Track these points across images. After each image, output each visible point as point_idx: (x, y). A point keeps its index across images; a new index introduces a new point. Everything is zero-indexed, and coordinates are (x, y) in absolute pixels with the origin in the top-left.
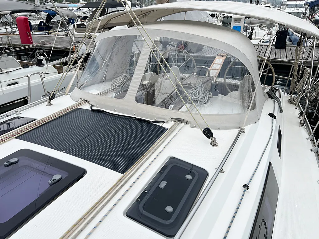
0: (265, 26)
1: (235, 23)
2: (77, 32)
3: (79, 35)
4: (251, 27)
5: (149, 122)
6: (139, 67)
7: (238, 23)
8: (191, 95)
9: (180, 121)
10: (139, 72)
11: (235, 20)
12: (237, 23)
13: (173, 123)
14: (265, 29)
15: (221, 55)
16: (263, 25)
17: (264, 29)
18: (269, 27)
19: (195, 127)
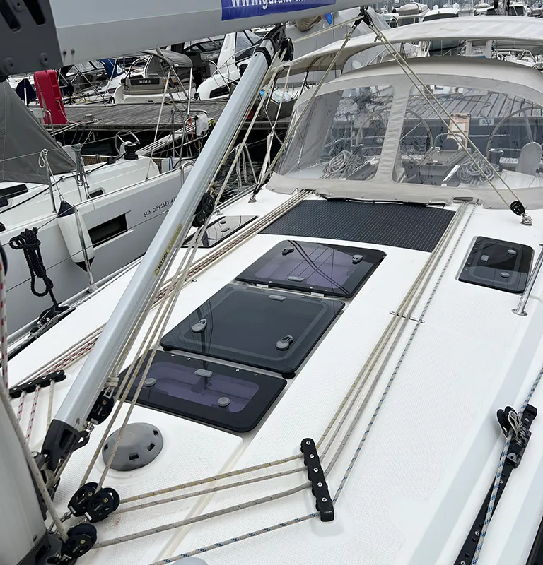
0: (528, 53)
1: (474, 51)
2: (132, 95)
3: (136, 99)
4: (499, 56)
5: (423, 205)
6: (391, 131)
7: (480, 51)
8: (468, 168)
9: (467, 200)
10: (393, 139)
11: (473, 46)
12: (477, 51)
13: (459, 205)
14: (528, 58)
15: (459, 116)
16: (524, 51)
17: (525, 58)
18: (537, 53)
19: (490, 208)
